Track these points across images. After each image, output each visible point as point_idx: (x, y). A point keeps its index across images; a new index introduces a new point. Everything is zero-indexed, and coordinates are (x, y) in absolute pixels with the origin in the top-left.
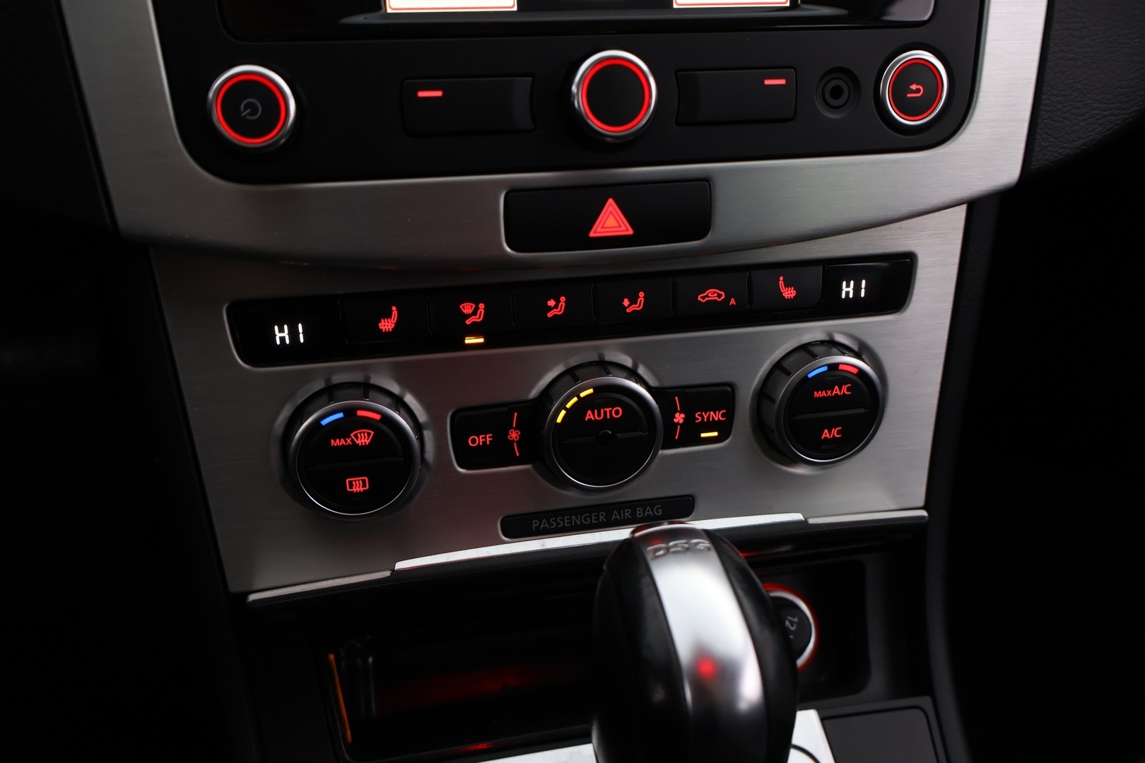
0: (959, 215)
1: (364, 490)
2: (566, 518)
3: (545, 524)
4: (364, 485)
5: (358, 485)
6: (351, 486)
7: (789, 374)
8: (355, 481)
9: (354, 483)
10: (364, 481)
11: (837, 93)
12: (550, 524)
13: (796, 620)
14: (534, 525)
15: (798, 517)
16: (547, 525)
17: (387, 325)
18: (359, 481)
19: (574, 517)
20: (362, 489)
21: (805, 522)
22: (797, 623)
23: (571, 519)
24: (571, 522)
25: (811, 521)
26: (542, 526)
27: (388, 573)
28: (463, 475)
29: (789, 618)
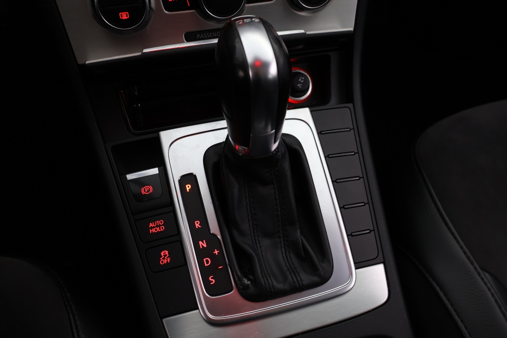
1: (127, 18)
2: (210, 33)
3: (202, 36)
4: (127, 16)
5: (124, 16)
6: (122, 16)
8: (123, 14)
9: (123, 15)
10: (127, 14)
12: (204, 36)
13: (303, 78)
14: (198, 37)
15: (302, 31)
16: (203, 36)
18: (125, 14)
19: (213, 33)
20: (126, 18)
21: (305, 33)
22: (304, 80)
23: (212, 34)
24: (212, 35)
25: (307, 33)
26: (201, 37)
27: (140, 54)
28: (167, 14)
29: (301, 78)
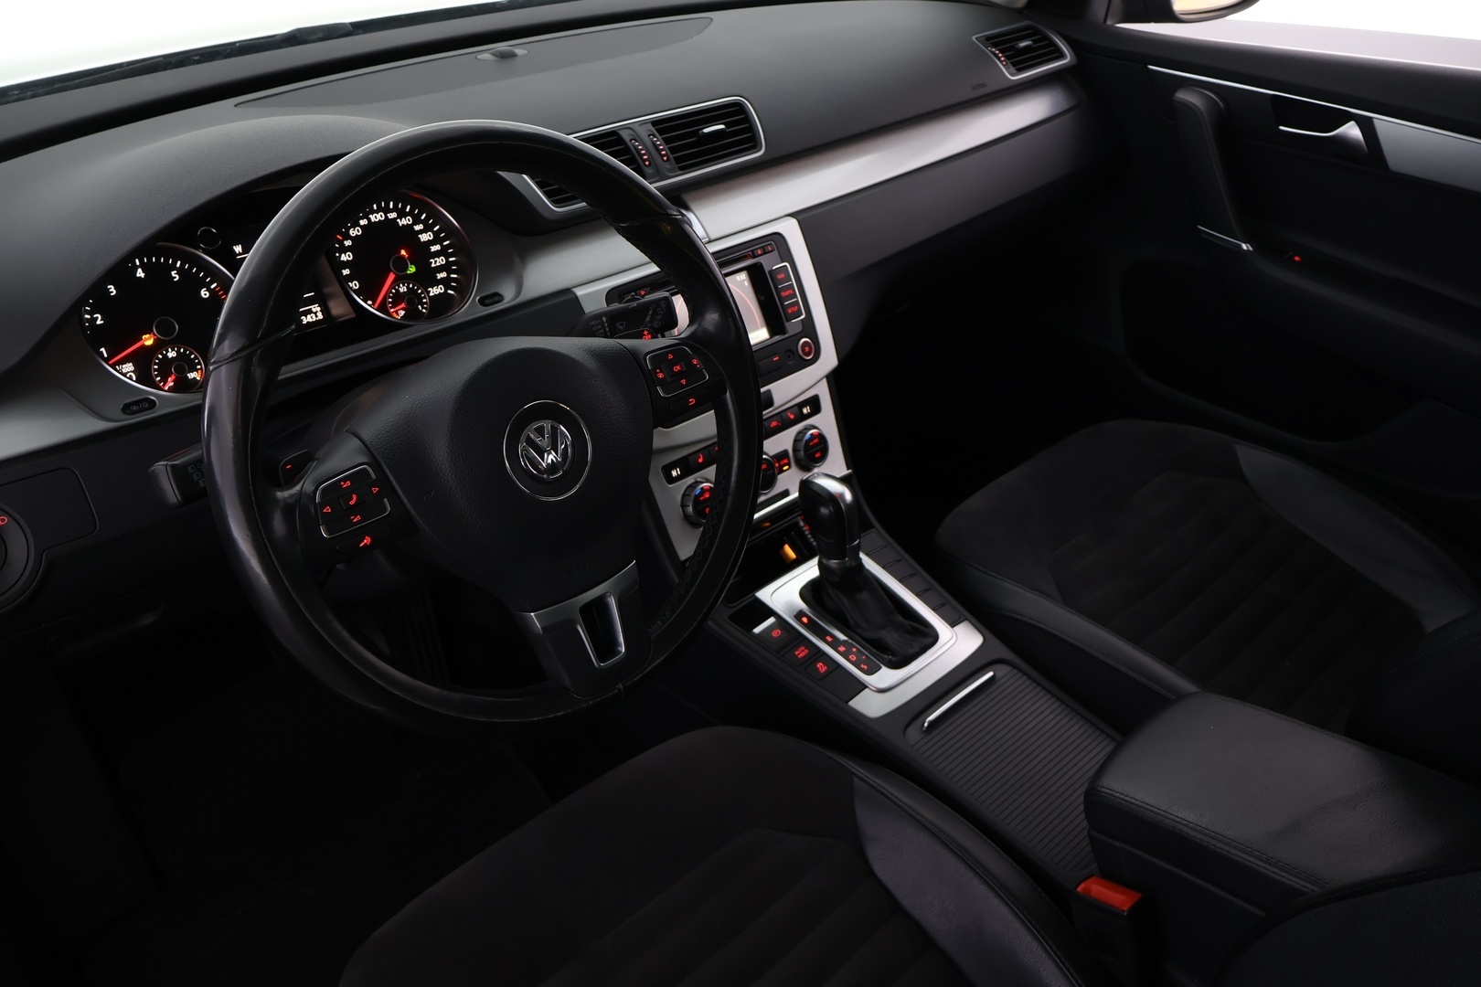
0: (825, 381)
7: (801, 440)
11: (789, 356)
17: (700, 460)
